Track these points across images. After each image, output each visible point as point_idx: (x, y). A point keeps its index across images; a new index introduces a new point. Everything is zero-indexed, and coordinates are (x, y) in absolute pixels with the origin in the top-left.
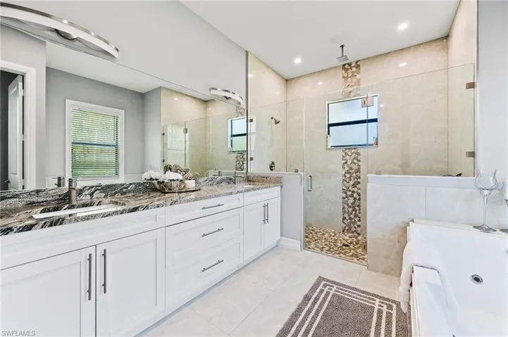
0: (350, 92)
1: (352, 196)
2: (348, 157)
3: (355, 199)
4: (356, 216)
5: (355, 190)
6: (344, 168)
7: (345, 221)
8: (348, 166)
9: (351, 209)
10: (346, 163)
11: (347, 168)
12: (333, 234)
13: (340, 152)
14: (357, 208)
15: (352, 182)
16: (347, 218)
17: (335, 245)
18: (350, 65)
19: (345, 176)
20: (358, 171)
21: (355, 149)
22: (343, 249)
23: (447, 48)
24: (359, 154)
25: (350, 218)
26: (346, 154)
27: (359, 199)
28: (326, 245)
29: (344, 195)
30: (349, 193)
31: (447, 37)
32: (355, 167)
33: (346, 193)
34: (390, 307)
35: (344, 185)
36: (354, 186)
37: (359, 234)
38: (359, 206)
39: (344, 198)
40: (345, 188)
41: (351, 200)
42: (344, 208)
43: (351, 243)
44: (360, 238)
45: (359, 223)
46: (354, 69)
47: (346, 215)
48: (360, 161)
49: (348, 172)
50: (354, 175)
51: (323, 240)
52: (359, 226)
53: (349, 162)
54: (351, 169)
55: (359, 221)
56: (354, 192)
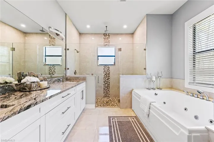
0: (106, 44)
1: (107, 83)
2: (105, 69)
3: (108, 84)
4: (108, 91)
5: (108, 81)
6: (104, 73)
7: (105, 93)
8: (106, 72)
9: (106, 88)
10: (105, 71)
11: (105, 73)
12: (101, 99)
13: (103, 67)
14: (109, 88)
15: (107, 78)
16: (105, 92)
17: (104, 103)
18: (106, 34)
19: (105, 76)
20: (109, 74)
21: (108, 66)
22: (107, 104)
23: (133, 37)
24: (109, 68)
25: (106, 92)
26: (105, 68)
27: (109, 84)
28: (101, 104)
29: (104, 83)
30: (106, 82)
31: (133, 34)
32: (108, 73)
33: (105, 82)
34: (133, 119)
35: (104, 79)
36: (108, 79)
37: (109, 97)
38: (109, 87)
39: (104, 84)
40: (104, 80)
41: (107, 85)
42: (104, 88)
43: (109, 101)
44: (110, 98)
45: (109, 93)
46: (108, 36)
47: (105, 91)
48: (109, 70)
49: (105, 74)
50: (108, 75)
51: (99, 102)
52: (109, 94)
53: (106, 71)
54: (107, 73)
55: (109, 92)
56: (107, 82)
